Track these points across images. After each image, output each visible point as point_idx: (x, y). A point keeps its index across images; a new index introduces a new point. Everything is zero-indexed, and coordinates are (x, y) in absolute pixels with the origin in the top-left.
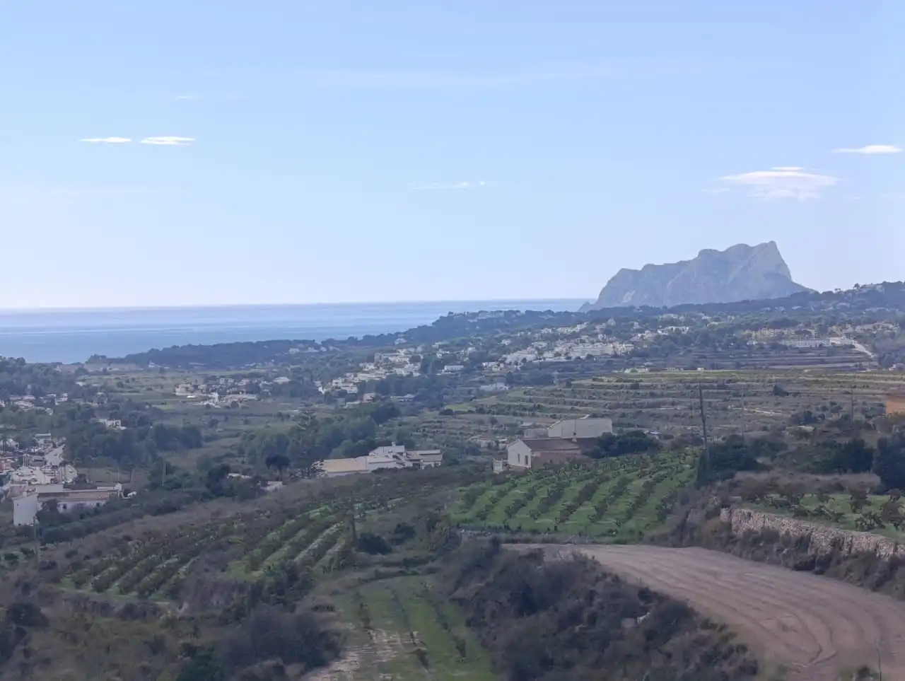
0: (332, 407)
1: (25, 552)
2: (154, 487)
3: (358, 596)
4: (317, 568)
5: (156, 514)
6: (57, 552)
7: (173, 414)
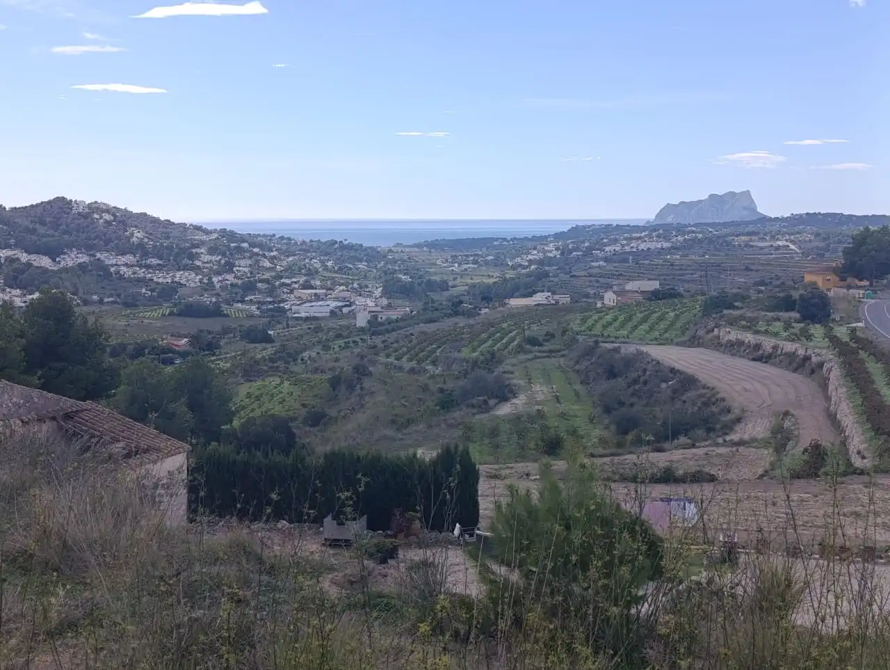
0: (515, 272)
1: (361, 339)
2: (425, 309)
3: (526, 367)
4: (505, 352)
5: (425, 323)
6: (378, 340)
7: (435, 274)
